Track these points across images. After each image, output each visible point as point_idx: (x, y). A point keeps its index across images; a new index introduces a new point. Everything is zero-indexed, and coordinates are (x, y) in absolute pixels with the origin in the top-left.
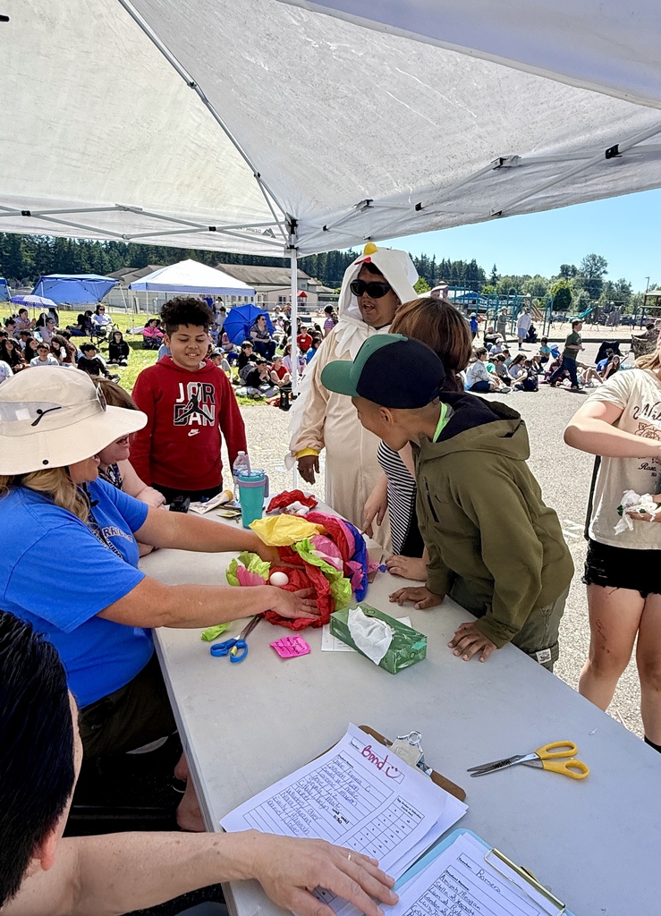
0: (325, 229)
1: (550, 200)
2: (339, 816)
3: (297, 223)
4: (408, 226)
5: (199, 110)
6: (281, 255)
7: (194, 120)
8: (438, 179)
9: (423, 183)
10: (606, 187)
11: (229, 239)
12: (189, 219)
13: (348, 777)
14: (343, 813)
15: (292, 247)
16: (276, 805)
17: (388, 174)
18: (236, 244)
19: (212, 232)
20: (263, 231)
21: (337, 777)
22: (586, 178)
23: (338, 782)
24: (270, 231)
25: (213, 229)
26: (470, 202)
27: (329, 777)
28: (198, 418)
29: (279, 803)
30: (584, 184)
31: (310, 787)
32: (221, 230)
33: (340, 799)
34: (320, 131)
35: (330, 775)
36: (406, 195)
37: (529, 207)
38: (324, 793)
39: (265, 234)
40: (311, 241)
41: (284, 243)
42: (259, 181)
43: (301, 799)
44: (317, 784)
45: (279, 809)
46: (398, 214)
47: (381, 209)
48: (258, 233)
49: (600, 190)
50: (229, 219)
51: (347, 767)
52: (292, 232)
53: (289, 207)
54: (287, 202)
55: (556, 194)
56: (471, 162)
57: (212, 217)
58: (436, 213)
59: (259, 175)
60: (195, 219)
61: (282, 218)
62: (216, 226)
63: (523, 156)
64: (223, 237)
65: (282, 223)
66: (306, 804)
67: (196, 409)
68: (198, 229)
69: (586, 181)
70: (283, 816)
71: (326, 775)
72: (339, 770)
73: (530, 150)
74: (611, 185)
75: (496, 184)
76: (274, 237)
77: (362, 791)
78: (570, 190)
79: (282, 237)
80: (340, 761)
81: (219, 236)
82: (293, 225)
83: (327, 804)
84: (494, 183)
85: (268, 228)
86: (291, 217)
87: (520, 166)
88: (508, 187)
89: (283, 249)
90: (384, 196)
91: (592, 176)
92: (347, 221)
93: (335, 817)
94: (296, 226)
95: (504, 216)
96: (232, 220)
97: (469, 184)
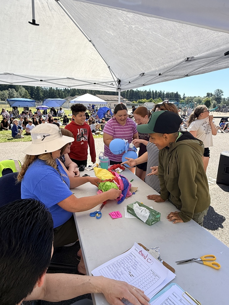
0: (129, 82)
1: (205, 70)
2: (131, 274)
3: (121, 81)
4: (156, 81)
5: (92, 48)
6: (116, 91)
7: (90, 51)
8: (166, 65)
9: (161, 67)
10: (225, 65)
11: (100, 86)
12: (88, 81)
13: (134, 260)
14: (132, 273)
15: (119, 88)
16: (110, 268)
17: (150, 65)
18: (102, 88)
19: (95, 85)
20: (110, 84)
21: (130, 260)
22: (217, 62)
23: (130, 262)
24: (112, 84)
25: (95, 84)
26: (177, 72)
27: (127, 260)
28: (83, 139)
29: (110, 267)
30: (217, 64)
31: (121, 263)
32: (97, 84)
33: (131, 267)
34: (129, 53)
35: (128, 259)
36: (156, 71)
37: (197, 73)
38: (126, 265)
39: (111, 85)
40: (125, 86)
41: (116, 87)
42: (109, 69)
43: (118, 267)
44: (123, 262)
45: (110, 269)
46: (153, 77)
47: (148, 76)
48: (109, 84)
49: (223, 66)
50: (100, 80)
51: (133, 257)
52: (119, 84)
53: (118, 76)
54: (118, 75)
55: (207, 68)
56: (177, 59)
57: (95, 80)
58: (166, 76)
59: (109, 67)
60: (89, 81)
61: (116, 80)
62: (96, 83)
63: (195, 57)
64: (98, 86)
65: (116, 81)
66: (120, 269)
67: (82, 136)
68: (91, 84)
69: (217, 63)
70: (112, 272)
71: (127, 259)
72: (131, 257)
73: (198, 55)
74: (227, 64)
75: (186, 66)
76: (113, 85)
77: (138, 266)
78: (212, 66)
79: (116, 85)
80: (131, 255)
81: (97, 86)
82: (119, 81)
83: (127, 269)
84: (185, 66)
85: (112, 83)
86: (119, 79)
87: (194, 60)
88: (190, 67)
89: (116, 89)
90: (148, 71)
91: (219, 62)
92: (136, 80)
93: (129, 274)
94: (120, 82)
95: (188, 76)
96: (101, 81)
97: (177, 66)
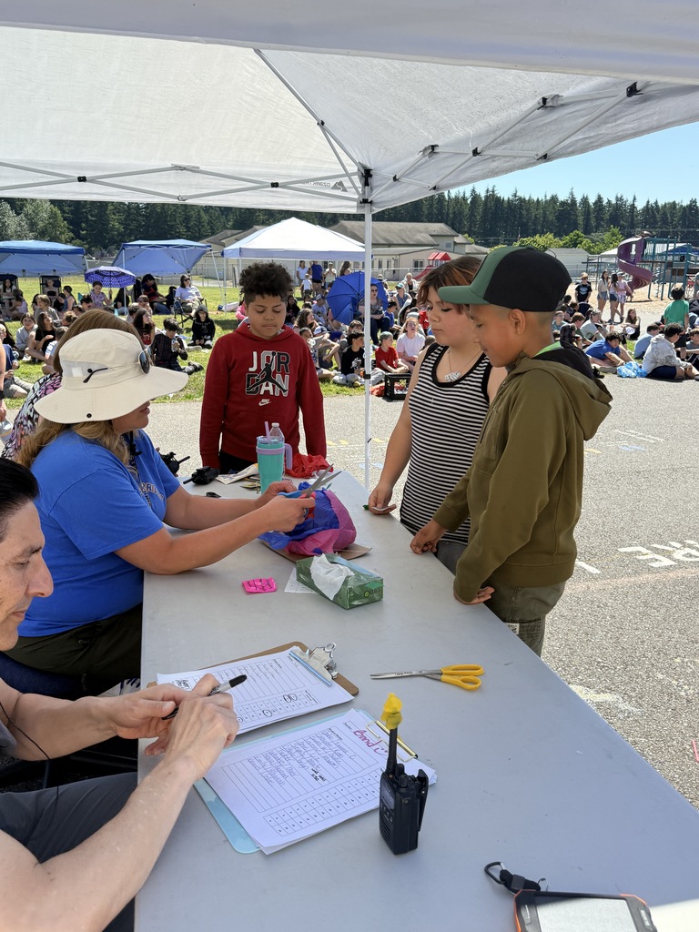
0: (395, 179)
1: (587, 141)
2: (317, 775)
3: (372, 173)
4: (469, 174)
5: (253, 61)
6: (354, 211)
7: (247, 71)
8: (494, 120)
9: (481, 126)
10: (632, 126)
11: (293, 196)
12: (250, 175)
13: (334, 746)
14: (322, 772)
15: (365, 201)
16: (256, 762)
17: (445, 118)
18: (302, 200)
19: (274, 189)
20: (332, 183)
21: (323, 745)
22: (615, 117)
23: (324, 749)
24: (341, 184)
25: (275, 185)
26: (521, 145)
27: (316, 745)
28: (270, 388)
29: (259, 761)
30: (614, 124)
31: (294, 751)
32: (285, 186)
33: (322, 761)
34: (368, 79)
35: (315, 741)
36: (465, 141)
37: (570, 150)
38: (306, 755)
39: (335, 187)
40: (384, 194)
41: (357, 197)
42: (324, 130)
43: (283, 759)
44: (301, 749)
45: (258, 764)
46: (460, 160)
47: (446, 155)
48: (327, 186)
49: (627, 129)
50: (294, 172)
51: (335, 738)
52: (366, 184)
53: (360, 156)
54: (357, 150)
55: (592, 134)
56: (519, 102)
57: (275, 171)
58: (493, 158)
59: (323, 123)
60: (255, 175)
61: (353, 168)
62: (279, 182)
63: (565, 94)
64: (287, 194)
65: (354, 174)
66: (286, 763)
67: (269, 378)
68: (260, 186)
69: (616, 120)
70: (261, 771)
71: (313, 742)
72: (327, 739)
73: (568, 88)
74: (635, 125)
75: (543, 125)
76: (345, 190)
77: (345, 758)
78: (604, 130)
79: (353, 190)
80: (330, 733)
81: (283, 193)
82: (367, 175)
83: (308, 764)
84: (541, 123)
85: (338, 180)
86: (364, 167)
87: (562, 105)
88: (553, 128)
89: (355, 204)
90: (447, 140)
91: (620, 115)
92: (416, 169)
93: (313, 775)
94: (371, 176)
95: (550, 160)
96: (298, 173)
97: (521, 125)
